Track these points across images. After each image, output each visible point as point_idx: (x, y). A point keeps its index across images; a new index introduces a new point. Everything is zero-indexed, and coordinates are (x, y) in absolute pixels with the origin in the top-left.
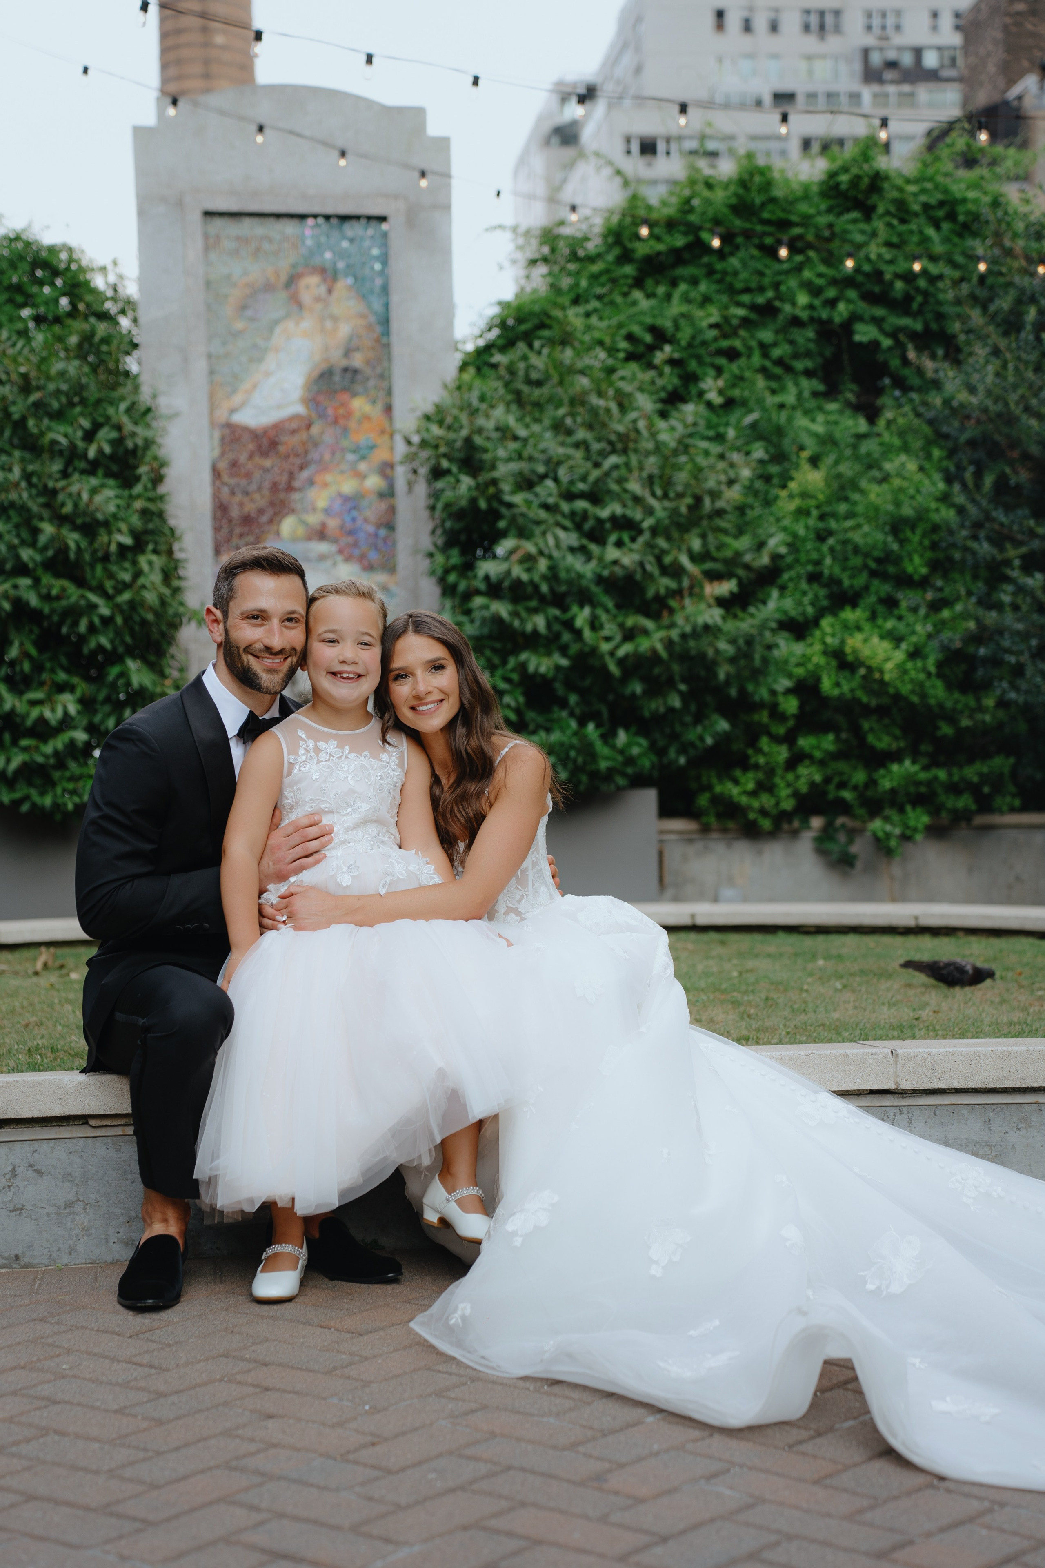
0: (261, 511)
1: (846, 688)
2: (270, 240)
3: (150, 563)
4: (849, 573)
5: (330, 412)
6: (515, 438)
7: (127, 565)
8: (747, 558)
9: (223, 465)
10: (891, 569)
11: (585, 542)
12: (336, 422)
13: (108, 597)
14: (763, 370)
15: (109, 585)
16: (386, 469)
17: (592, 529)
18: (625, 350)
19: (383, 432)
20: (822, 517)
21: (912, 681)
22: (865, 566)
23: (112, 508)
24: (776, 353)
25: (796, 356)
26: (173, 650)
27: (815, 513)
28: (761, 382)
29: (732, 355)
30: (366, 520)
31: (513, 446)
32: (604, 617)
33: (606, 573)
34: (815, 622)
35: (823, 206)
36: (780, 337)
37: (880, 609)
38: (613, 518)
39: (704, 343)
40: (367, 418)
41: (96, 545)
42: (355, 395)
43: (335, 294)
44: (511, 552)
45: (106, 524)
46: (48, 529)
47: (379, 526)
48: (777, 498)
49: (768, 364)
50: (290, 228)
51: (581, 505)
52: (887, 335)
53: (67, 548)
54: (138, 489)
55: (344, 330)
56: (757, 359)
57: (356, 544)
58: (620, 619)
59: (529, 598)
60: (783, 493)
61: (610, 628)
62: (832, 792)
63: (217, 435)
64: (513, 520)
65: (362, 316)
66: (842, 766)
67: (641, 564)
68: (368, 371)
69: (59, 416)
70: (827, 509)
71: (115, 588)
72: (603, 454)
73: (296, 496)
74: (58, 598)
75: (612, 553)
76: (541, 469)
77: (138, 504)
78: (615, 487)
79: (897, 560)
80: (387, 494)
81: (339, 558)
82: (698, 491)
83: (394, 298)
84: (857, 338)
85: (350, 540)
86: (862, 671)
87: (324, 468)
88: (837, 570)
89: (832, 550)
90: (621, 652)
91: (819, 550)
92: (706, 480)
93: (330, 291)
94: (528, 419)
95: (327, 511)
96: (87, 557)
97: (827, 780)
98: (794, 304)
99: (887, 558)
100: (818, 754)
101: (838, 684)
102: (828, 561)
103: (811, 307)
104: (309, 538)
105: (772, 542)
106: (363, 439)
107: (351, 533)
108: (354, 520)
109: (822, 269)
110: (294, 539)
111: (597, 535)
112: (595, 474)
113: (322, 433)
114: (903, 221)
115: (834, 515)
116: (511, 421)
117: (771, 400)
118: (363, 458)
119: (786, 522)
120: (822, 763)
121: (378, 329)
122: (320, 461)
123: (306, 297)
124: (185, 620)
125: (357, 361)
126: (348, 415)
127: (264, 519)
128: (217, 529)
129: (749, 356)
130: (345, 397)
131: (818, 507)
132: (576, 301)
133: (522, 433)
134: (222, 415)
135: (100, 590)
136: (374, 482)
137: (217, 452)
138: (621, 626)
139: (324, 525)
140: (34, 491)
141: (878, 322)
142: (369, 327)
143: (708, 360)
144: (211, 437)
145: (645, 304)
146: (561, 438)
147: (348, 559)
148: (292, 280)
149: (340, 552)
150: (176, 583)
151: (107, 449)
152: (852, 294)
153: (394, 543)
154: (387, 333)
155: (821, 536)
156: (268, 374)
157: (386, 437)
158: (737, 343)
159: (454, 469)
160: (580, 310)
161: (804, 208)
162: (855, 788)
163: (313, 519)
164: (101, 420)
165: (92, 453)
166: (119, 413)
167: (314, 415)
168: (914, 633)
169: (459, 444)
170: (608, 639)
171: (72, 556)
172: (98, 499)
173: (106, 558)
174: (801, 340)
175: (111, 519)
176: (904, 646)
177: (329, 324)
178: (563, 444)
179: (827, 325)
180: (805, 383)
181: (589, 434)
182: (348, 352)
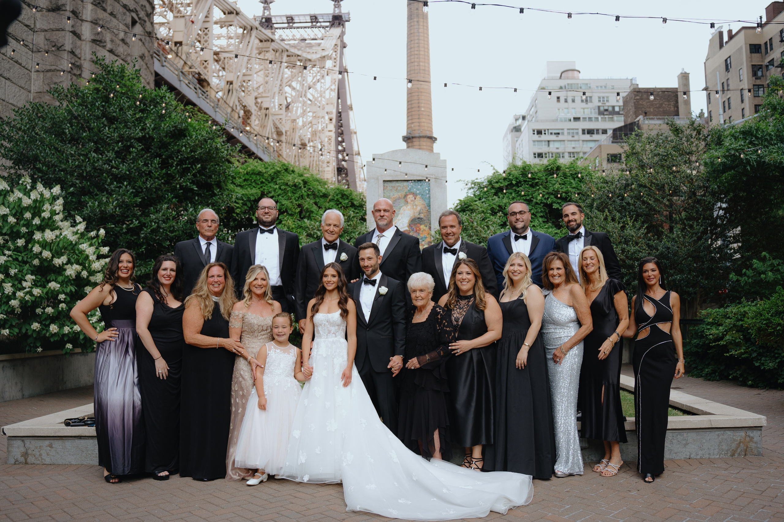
2: (400, 186)
18: (490, 213)
25: (538, 212)
35: (544, 174)
50: (405, 184)
55: (419, 208)
65: (423, 204)
68: (424, 218)
83: (431, 200)
93: (415, 199)
103: (541, 200)
109: (544, 190)
114: (565, 178)
121: (428, 208)
123: (409, 200)
125: (422, 216)
126: (420, 229)
130: (419, 225)
132: (480, 199)
142: (425, 207)
145: (497, 200)
148: (406, 196)
152: (552, 196)
154: (430, 208)
156: (399, 220)
160: (480, 201)
161: (540, 175)
174: (539, 208)
177: (415, 207)
179: (546, 205)
180: (541, 220)
181: (476, 238)
182: (420, 213)
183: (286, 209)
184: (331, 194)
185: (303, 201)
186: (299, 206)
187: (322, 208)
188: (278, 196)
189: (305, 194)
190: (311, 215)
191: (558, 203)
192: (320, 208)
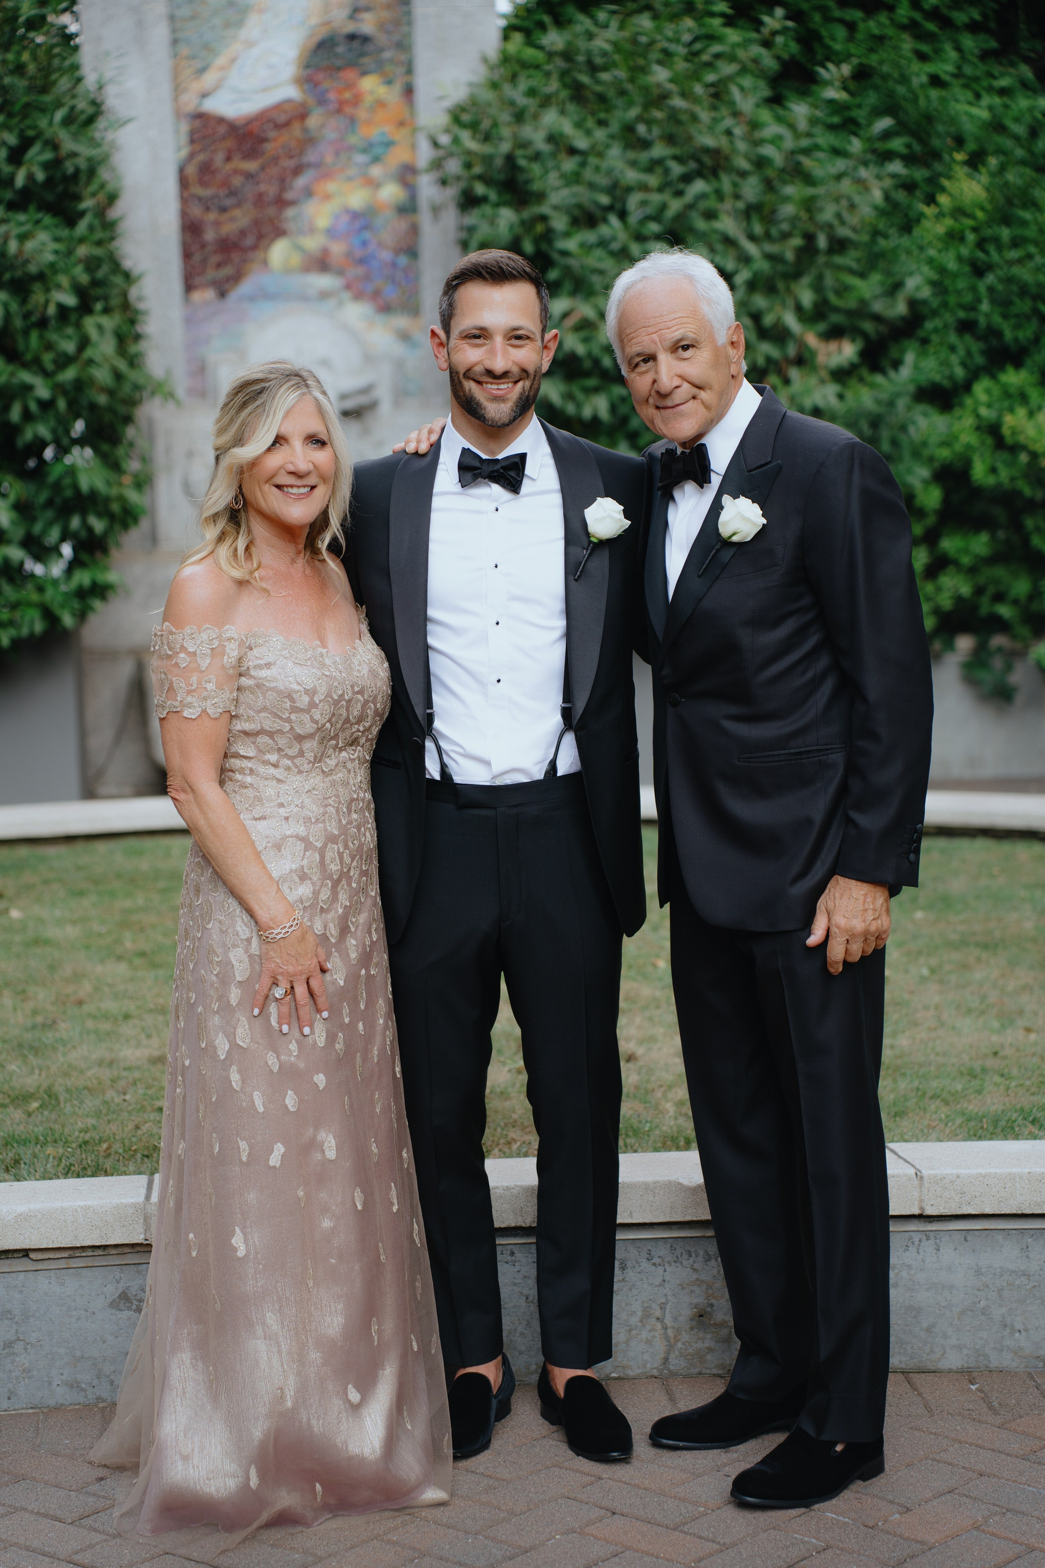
0: (243, 233)
1: (1004, 474)
3: (100, 327)
4: (1013, 321)
5: (332, 96)
6: (572, 151)
7: (70, 331)
8: (878, 307)
9: (191, 170)
12: (339, 111)
13: (47, 374)
14: (912, 27)
15: (47, 359)
16: (407, 173)
18: (723, 15)
19: (402, 124)
20: (981, 244)
22: (1036, 310)
23: (49, 257)
26: (130, 432)
27: (971, 237)
28: (907, 44)
30: (381, 245)
31: (569, 165)
34: (967, 387)
40: (380, 104)
41: (29, 307)
42: (364, 73)
44: (565, 315)
45: (41, 277)
47: (398, 251)
48: (921, 217)
49: (918, 16)
54: (82, 227)
56: (905, 12)
57: (367, 277)
59: (587, 374)
60: (929, 211)
62: (985, 606)
63: (185, 127)
64: (568, 271)
66: (999, 572)
68: (382, 39)
70: (988, 232)
71: (55, 362)
72: (687, 179)
73: (290, 212)
76: (605, 200)
77: (82, 251)
78: (701, 224)
80: (408, 209)
81: (346, 296)
82: (810, 228)
85: (360, 271)
86: (1023, 458)
87: (327, 175)
88: (997, 319)
89: (991, 289)
91: (974, 289)
92: (821, 210)
94: (590, 123)
95: (330, 232)
96: (18, 323)
97: (979, 591)
100: (966, 560)
101: (993, 470)
102: (985, 307)
104: (307, 270)
105: (911, 283)
106: (375, 133)
107: (362, 261)
108: (364, 243)
110: (288, 271)
112: (675, 206)
113: (323, 126)
115: (996, 240)
116: (567, 127)
117: (919, 73)
118: (376, 159)
119: (932, 252)
120: (972, 571)
122: (320, 164)
124: (144, 394)
125: (367, 25)
126: (357, 100)
127: (249, 241)
128: (187, 255)
130: (350, 75)
131: (975, 230)
133: (581, 143)
134: (190, 101)
135: (36, 365)
136: (390, 192)
137: (184, 153)
139: (325, 252)
143: (837, 13)
144: (177, 131)
146: (631, 155)
147: (358, 296)
149: (348, 287)
150: (133, 349)
151: (40, 176)
153: (417, 275)
155: (979, 270)
156: (250, 44)
157: (405, 131)
159: (494, 196)
162: (1015, 602)
163: (312, 243)
164: (31, 133)
165: (20, 180)
166: (52, 124)
167: (311, 101)
169: (499, 162)
172: (30, 245)
173: (43, 323)
175: (47, 271)
178: (633, 164)
180: (969, 42)
181: (668, 151)
182: (355, 12)
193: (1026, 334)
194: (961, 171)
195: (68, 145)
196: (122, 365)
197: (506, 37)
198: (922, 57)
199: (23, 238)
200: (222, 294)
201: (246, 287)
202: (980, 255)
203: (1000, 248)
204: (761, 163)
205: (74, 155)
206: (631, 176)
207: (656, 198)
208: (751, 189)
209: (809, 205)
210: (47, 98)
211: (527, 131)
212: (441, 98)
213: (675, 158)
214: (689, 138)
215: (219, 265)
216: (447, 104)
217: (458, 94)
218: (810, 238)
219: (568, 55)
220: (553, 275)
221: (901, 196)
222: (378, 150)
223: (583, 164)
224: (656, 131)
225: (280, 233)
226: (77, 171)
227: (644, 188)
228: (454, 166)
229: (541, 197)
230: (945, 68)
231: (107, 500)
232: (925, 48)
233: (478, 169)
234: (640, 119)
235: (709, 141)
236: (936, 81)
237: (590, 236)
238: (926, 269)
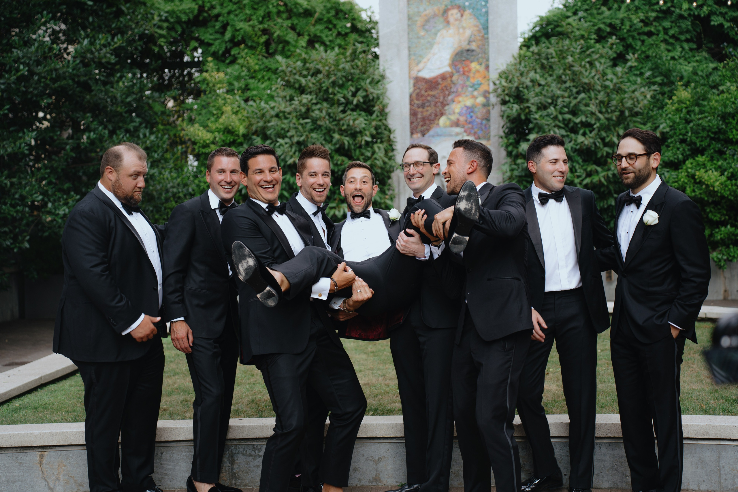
0: (430, 115)
1: (698, 192)
3: (379, 148)
4: (699, 139)
5: (461, 70)
6: (540, 85)
7: (369, 149)
9: (414, 95)
10: (721, 137)
11: (569, 133)
12: (464, 74)
14: (665, 41)
16: (486, 93)
17: (573, 127)
18: (594, 39)
19: (485, 77)
20: (688, 112)
21: (729, 190)
22: (708, 136)
23: (363, 126)
24: (671, 32)
25: (681, 33)
26: (390, 181)
27: (684, 111)
28: (663, 46)
29: (650, 34)
30: (477, 117)
31: (538, 89)
32: (577, 167)
33: (578, 147)
34: (684, 162)
36: (674, 25)
37: (715, 155)
38: (581, 122)
39: (636, 29)
40: (478, 71)
41: (356, 142)
42: (472, 62)
43: (464, 17)
45: (361, 132)
46: (336, 136)
47: (482, 120)
48: (667, 104)
49: (667, 37)
51: (568, 116)
52: (727, 21)
53: (344, 144)
54: (374, 116)
55: (468, 33)
56: (662, 36)
57: (472, 128)
58: (584, 167)
60: (669, 102)
61: (580, 171)
63: (412, 82)
65: (476, 26)
67: (595, 143)
68: (478, 50)
69: (341, 86)
70: (690, 109)
72: (578, 93)
73: (446, 108)
74: (341, 165)
75: (581, 139)
76: (550, 101)
77: (374, 123)
78: (583, 108)
79: (725, 133)
80: (486, 105)
81: (465, 134)
82: (623, 109)
83: (491, 18)
84: (712, 23)
85: (470, 126)
86: (704, 187)
87: (459, 95)
88: (694, 138)
89: (692, 128)
90: (585, 182)
91: (686, 128)
92: (626, 102)
93: (462, 16)
94: (546, 75)
95: (460, 114)
96: (353, 147)
98: (681, 9)
99: (720, 131)
101: (694, 191)
102: (690, 134)
104: (452, 126)
105: (661, 127)
106: (475, 81)
107: (470, 123)
108: (471, 117)
110: (445, 127)
111: (574, 130)
112: (574, 102)
113: (457, 80)
115: (693, 112)
116: (538, 77)
117: (667, 56)
118: (476, 89)
119: (670, 116)
121: (483, 32)
122: (457, 92)
123: (451, 19)
124: (395, 168)
125: (473, 46)
126: (470, 71)
127: (433, 118)
128: (411, 123)
129: (658, 35)
130: (468, 63)
131: (686, 108)
132: (575, 13)
133: (543, 82)
134: (414, 73)
136: (481, 100)
137: (412, 90)
138: (585, 170)
139: (458, 120)
140: (331, 120)
141: (723, 15)
142: (479, 31)
143: (638, 37)
144: (410, 83)
145: (607, 13)
146: (559, 85)
147: (469, 134)
148: (446, 11)
149: (465, 131)
150: (390, 154)
151: (361, 100)
153: (489, 127)
154: (487, 33)
155: (688, 122)
156: (434, 54)
157: (485, 80)
158: (653, 29)
159: (512, 100)
160: (576, 17)
163: (454, 118)
164: (359, 87)
165: (355, 102)
166: (366, 84)
167: (454, 71)
168: (731, 167)
169: (513, 89)
170: (578, 177)
171: (346, 147)
172: (357, 122)
173: (360, 147)
174: (684, 26)
175: (362, 130)
176: (726, 173)
177: (461, 31)
178: (559, 89)
179: (697, 17)
180: (686, 46)
181: (572, 84)
182: (470, 42)
183: (242, 38)
184: (318, 10)
185: (271, 23)
186: (265, 31)
187: (303, 35)
188: (229, 13)
189: (274, 10)
190: (287, 48)
191: (721, 13)
192: (299, 35)
193: (705, 143)
194: (681, 89)
195: (371, 90)
196: (386, 160)
197: (521, 48)
198: (669, 51)
199: (354, 120)
200: (423, 135)
201: (431, 132)
202: (688, 117)
203: (695, 114)
204: (606, 87)
205: (372, 93)
206: (559, 92)
207: (567, 100)
208: (601, 96)
209: (622, 101)
210: (365, 76)
211: (523, 79)
212: (497, 69)
213: (574, 86)
214: (580, 80)
215: (422, 126)
216: (499, 71)
217: (503, 67)
218: (622, 112)
219: (539, 54)
220: (531, 126)
221: (659, 97)
222: (476, 87)
223: (543, 89)
224: (568, 78)
225: (442, 114)
226: (373, 98)
227: (563, 97)
228: (500, 91)
229: (528, 101)
230: (676, 54)
231: (380, 204)
232: (670, 48)
233: (506, 92)
234: (563, 74)
235: (586, 81)
236: (673, 58)
237: (544, 113)
238: (668, 121)
